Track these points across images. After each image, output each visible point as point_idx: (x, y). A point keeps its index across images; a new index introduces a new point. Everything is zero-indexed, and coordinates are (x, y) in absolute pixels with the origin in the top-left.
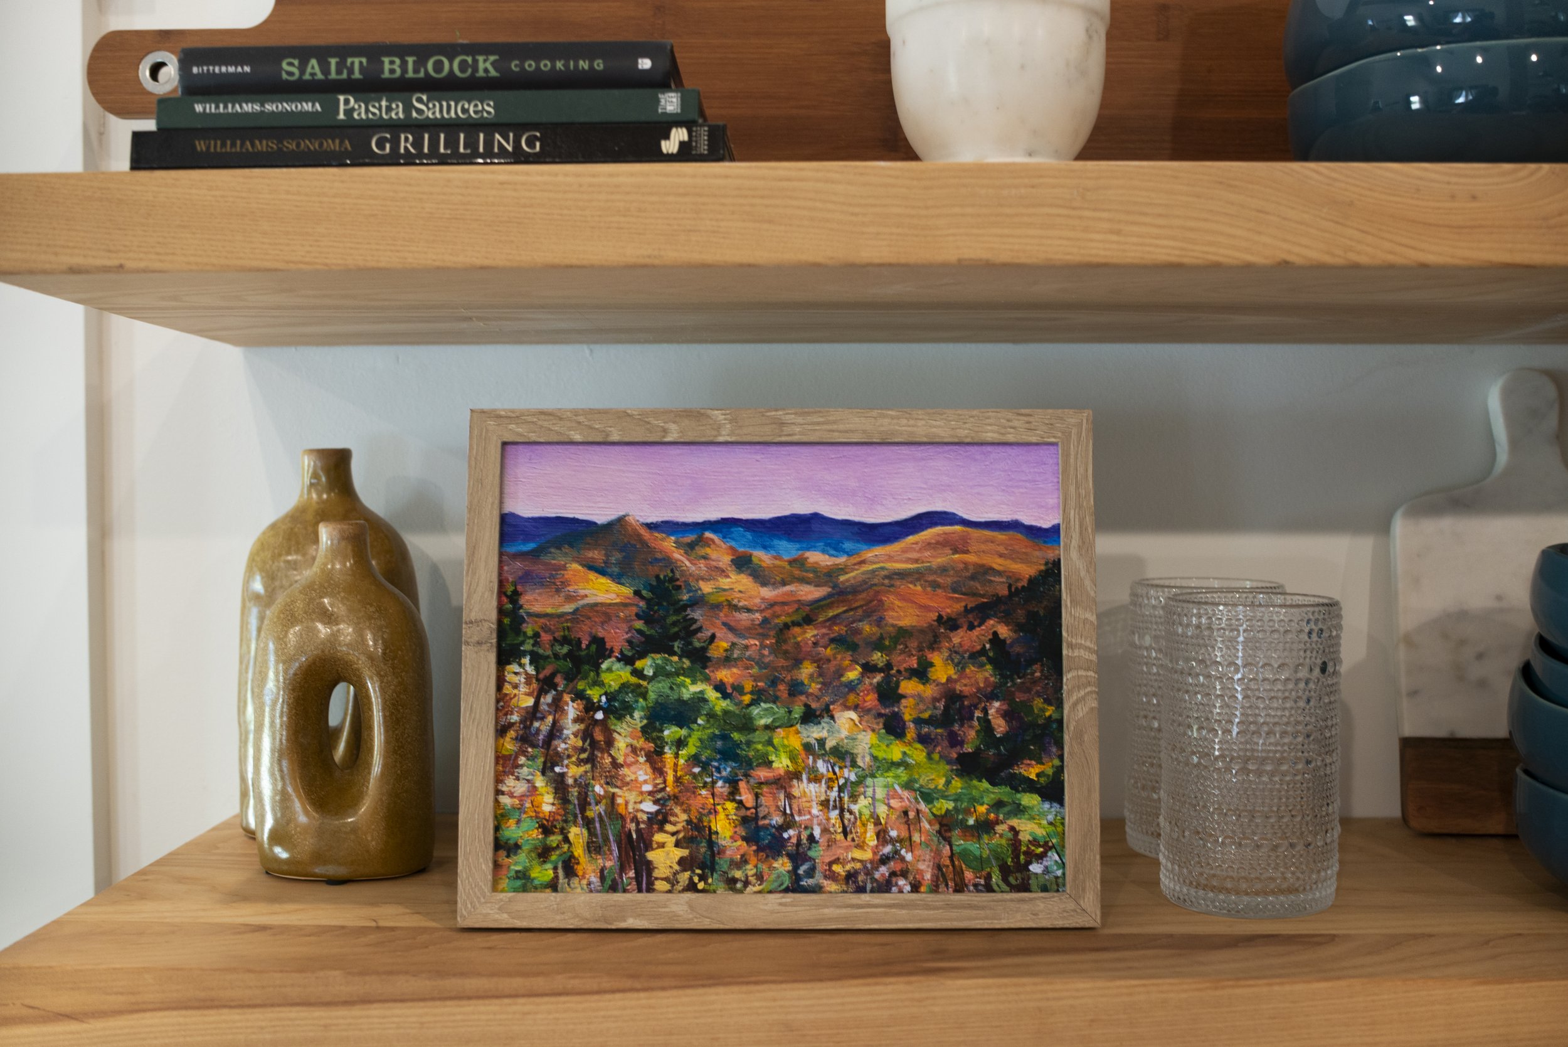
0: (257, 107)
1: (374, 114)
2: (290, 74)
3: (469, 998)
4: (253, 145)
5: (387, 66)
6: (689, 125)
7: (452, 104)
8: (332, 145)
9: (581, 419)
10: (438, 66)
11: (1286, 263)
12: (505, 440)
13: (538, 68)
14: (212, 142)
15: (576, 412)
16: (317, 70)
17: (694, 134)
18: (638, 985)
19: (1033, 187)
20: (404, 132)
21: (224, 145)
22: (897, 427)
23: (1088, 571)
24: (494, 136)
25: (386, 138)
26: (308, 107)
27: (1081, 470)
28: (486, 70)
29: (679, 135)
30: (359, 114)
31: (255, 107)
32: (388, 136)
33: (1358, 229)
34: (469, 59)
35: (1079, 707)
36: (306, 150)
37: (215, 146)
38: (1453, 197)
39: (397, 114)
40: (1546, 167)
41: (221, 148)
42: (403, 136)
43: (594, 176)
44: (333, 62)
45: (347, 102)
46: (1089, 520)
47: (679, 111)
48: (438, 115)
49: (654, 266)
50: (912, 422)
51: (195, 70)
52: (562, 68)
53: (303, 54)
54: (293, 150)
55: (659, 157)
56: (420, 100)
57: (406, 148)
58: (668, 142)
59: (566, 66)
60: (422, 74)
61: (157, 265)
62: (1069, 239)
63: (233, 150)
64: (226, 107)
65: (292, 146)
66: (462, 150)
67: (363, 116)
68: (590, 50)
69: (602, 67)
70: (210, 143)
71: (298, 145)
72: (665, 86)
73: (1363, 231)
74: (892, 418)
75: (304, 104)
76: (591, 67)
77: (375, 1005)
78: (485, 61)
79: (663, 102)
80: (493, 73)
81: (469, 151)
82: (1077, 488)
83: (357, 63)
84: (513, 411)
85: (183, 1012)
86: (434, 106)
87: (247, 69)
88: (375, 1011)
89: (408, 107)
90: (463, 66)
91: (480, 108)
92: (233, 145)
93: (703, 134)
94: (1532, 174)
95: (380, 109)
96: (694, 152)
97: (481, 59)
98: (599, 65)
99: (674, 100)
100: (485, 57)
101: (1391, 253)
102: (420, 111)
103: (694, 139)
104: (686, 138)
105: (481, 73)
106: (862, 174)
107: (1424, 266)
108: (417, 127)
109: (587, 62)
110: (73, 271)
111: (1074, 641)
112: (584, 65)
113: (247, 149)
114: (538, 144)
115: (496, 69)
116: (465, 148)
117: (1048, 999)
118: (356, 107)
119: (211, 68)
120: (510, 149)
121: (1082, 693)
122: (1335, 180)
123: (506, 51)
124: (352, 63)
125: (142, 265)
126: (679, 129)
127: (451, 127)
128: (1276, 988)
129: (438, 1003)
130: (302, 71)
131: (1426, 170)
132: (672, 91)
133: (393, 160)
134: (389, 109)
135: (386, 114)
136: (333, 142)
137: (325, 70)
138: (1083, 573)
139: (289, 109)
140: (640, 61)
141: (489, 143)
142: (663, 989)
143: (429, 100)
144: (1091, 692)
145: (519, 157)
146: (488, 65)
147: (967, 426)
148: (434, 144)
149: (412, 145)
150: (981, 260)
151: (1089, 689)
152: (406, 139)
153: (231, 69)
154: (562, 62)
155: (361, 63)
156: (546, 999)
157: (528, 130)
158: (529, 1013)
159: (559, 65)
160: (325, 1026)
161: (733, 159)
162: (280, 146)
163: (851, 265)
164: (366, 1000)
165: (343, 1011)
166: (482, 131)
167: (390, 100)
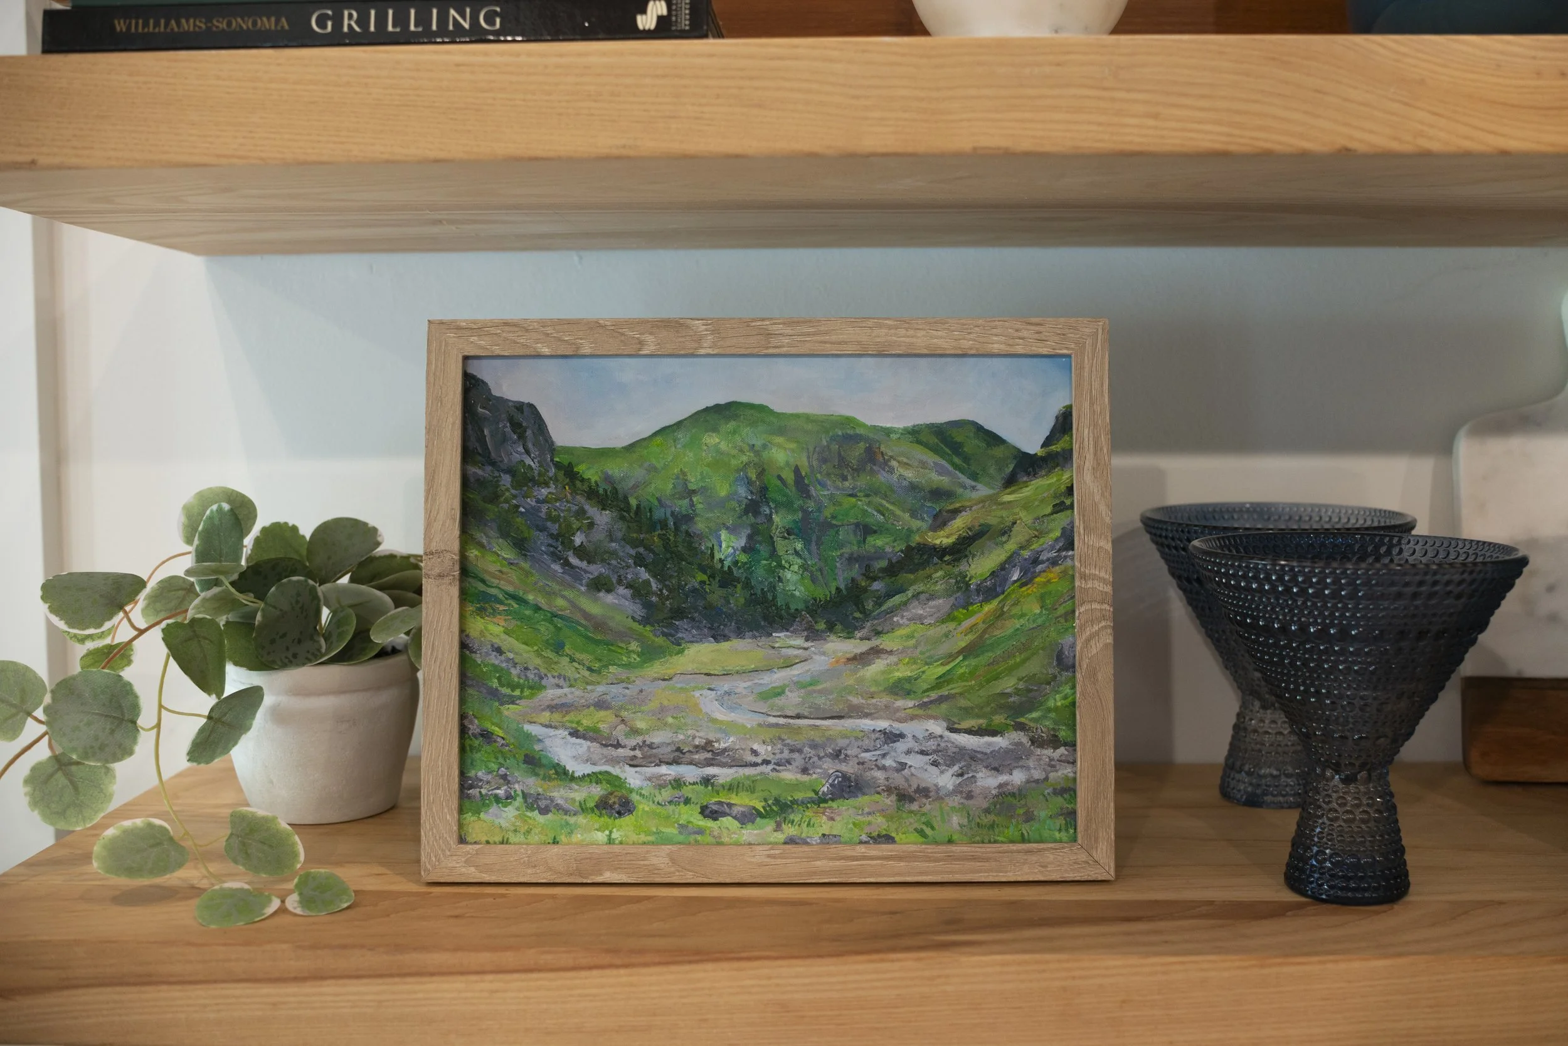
3: (432, 974)
4: (179, 24)
8: (267, 23)
9: (549, 330)
11: (1348, 150)
12: (466, 354)
14: (133, 22)
15: (543, 323)
17: (674, 7)
18: (618, 961)
19: (1058, 65)
20: (348, 8)
21: (146, 25)
22: (894, 338)
23: (1102, 495)
24: (448, 13)
25: (327, 14)
27: (1096, 385)
29: (657, 8)
32: (330, 12)
33: (1429, 111)
35: (1093, 644)
36: (238, 29)
37: (137, 26)
38: (1539, 74)
41: (143, 28)
42: (346, 13)
43: (561, 55)
46: (1104, 440)
49: (629, 158)
50: (911, 332)
54: (223, 30)
55: (634, 33)
57: (350, 26)
58: (644, 17)
61: (74, 161)
62: (1100, 124)
63: (157, 30)
65: (223, 25)
66: (412, 28)
70: (130, 23)
71: (229, 24)
73: (1435, 114)
74: (890, 327)
77: (329, 982)
81: (420, 29)
82: (1092, 404)
84: (474, 322)
88: (329, 988)
92: (157, 24)
93: (684, 7)
96: (674, 28)
101: (1466, 138)
103: (674, 13)
104: (665, 12)
106: (864, 51)
107: (1504, 153)
111: (1087, 572)
113: (172, 29)
114: (498, 20)
116: (416, 26)
117: (1074, 978)
120: (466, 26)
121: (1096, 628)
122: (1404, 55)
125: (57, 160)
126: (657, 2)
127: (401, 2)
128: (1330, 966)
129: (397, 980)
131: (1508, 43)
133: (337, 39)
136: (269, 19)
138: (1097, 498)
141: (443, 19)
142: (646, 965)
144: (1106, 627)
145: (478, 36)
147: (972, 336)
148: (381, 21)
149: (357, 22)
150: (999, 148)
151: (1103, 624)
152: (350, 16)
156: (516, 976)
157: (487, 5)
158: (497, 991)
160: (274, 1004)
161: (720, 35)
162: (209, 25)
163: (852, 156)
164: (318, 976)
165: (292, 989)
166: (434, 7)
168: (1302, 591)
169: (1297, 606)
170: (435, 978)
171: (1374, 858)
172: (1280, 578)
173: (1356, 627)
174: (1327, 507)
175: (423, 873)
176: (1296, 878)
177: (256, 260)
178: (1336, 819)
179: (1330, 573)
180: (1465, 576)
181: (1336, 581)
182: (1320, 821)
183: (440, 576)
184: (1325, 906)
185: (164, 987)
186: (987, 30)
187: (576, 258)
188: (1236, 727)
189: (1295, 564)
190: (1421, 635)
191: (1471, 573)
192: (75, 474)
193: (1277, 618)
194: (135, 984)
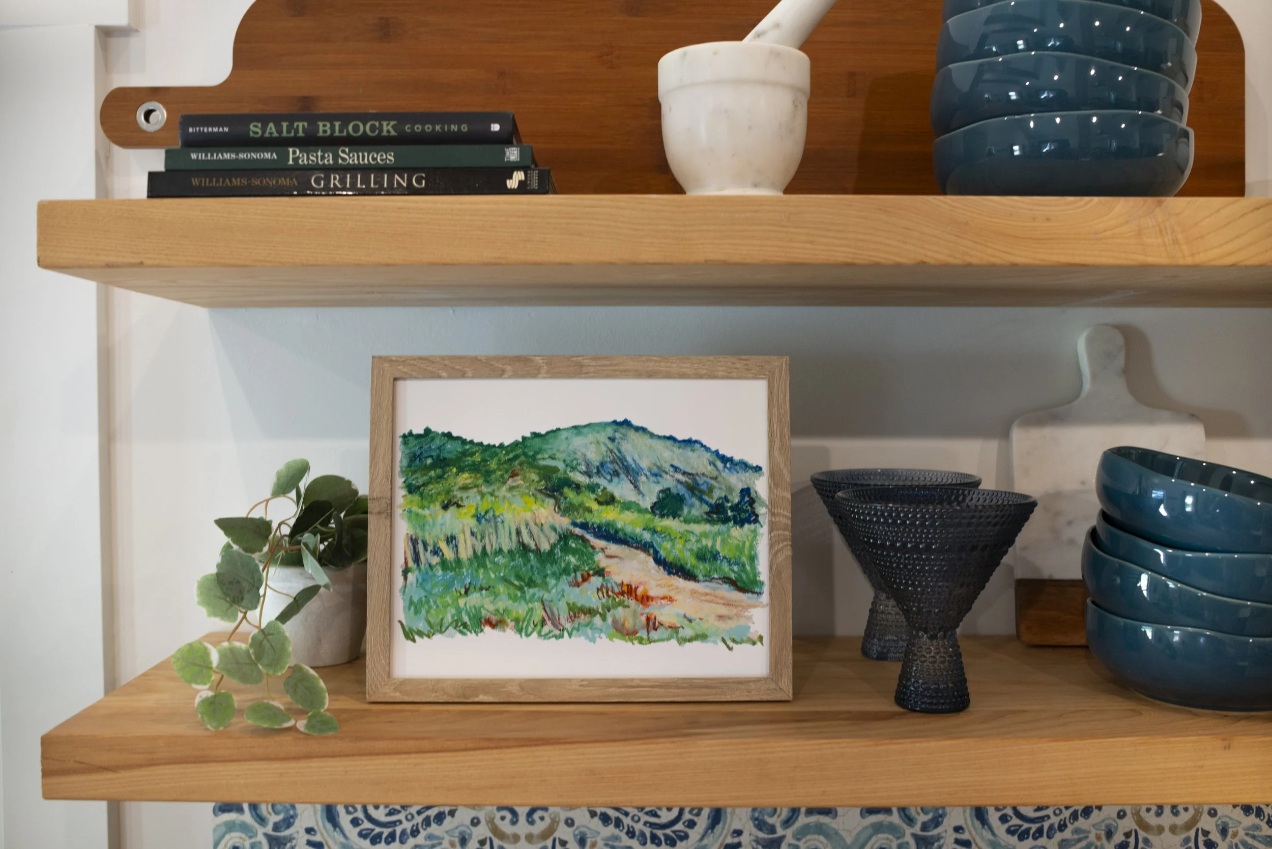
0: (233, 156)
1: (313, 161)
2: (256, 133)
3: (378, 754)
4: (231, 182)
5: (321, 128)
6: (525, 169)
7: (366, 154)
8: (284, 182)
9: (447, 362)
10: (356, 128)
11: (924, 262)
12: (395, 376)
13: (423, 130)
14: (203, 180)
15: (443, 358)
16: (274, 130)
17: (529, 175)
19: (755, 212)
20: (334, 173)
21: (211, 181)
22: (658, 368)
23: (785, 465)
24: (394, 176)
25: (321, 177)
26: (268, 156)
28: (388, 131)
29: (519, 176)
30: (303, 161)
31: (232, 155)
32: (323, 176)
33: (971, 241)
34: (377, 124)
35: (779, 555)
37: (206, 182)
38: (1034, 219)
39: (328, 161)
40: (1096, 199)
41: (209, 183)
42: (332, 176)
43: (462, 204)
44: (285, 125)
45: (294, 153)
46: (786, 431)
47: (519, 160)
48: (356, 162)
49: (501, 264)
50: (669, 364)
51: (191, 130)
52: (440, 130)
53: (264, 119)
54: (258, 185)
55: (505, 191)
56: (343, 152)
57: (334, 184)
58: (511, 181)
59: (442, 128)
60: (345, 134)
61: (167, 263)
62: (780, 247)
63: (218, 185)
64: (212, 155)
65: (258, 182)
66: (372, 185)
67: (306, 162)
68: (458, 118)
69: (466, 129)
70: (201, 180)
71: (261, 182)
72: (509, 143)
73: (975, 242)
74: (656, 362)
75: (266, 154)
76: (459, 129)
77: (316, 760)
78: (388, 125)
79: (508, 154)
80: (393, 133)
81: (377, 186)
82: (779, 409)
83: (301, 126)
84: (401, 357)
85: (184, 765)
86: (354, 156)
87: (226, 129)
88: (315, 764)
89: (336, 157)
90: (373, 128)
91: (384, 157)
92: (217, 181)
93: (535, 175)
94: (1086, 204)
95: (317, 157)
96: (528, 188)
97: (385, 123)
98: (465, 128)
99: (516, 152)
100: (387, 122)
101: (993, 256)
102: (344, 159)
103: (529, 179)
104: (523, 178)
105: (385, 133)
106: (641, 203)
107: (1015, 265)
108: (342, 170)
109: (456, 126)
110: (108, 266)
111: (775, 511)
112: (454, 128)
113: (227, 184)
114: (424, 182)
115: (395, 130)
116: (374, 184)
117: (766, 753)
118: (301, 156)
119: (202, 129)
120: (405, 185)
121: (781, 546)
122: (955, 207)
123: (401, 118)
124: (298, 126)
125: (156, 262)
126: (519, 172)
127: (365, 170)
128: (918, 745)
129: (357, 758)
130: (264, 131)
131: (1018, 201)
132: (514, 146)
133: (326, 192)
134: (323, 158)
135: (321, 160)
136: (285, 180)
137: (280, 131)
138: (782, 466)
139: (255, 157)
140: (492, 125)
141: (391, 181)
143: (350, 152)
144: (787, 545)
145: (412, 191)
146: (390, 128)
147: (705, 367)
148: (354, 181)
149: (339, 182)
150: (720, 260)
151: (785, 543)
152: (335, 178)
153: (215, 130)
154: (440, 126)
155: (303, 126)
156: (430, 755)
157: (417, 172)
158: (418, 765)
159: (438, 128)
161: (555, 192)
162: (249, 182)
163: (634, 264)
164: (308, 757)
165: (292, 764)
166: (386, 173)
167: (324, 152)
168: (904, 523)
169: (900, 532)
170: (381, 757)
171: (948, 685)
172: (890, 515)
173: (936, 543)
174: (929, 471)
175: (367, 696)
176: (902, 698)
177: (243, 311)
178: (925, 661)
179: (919, 511)
180: (998, 513)
181: (923, 516)
182: (916, 663)
183: (379, 513)
184: (918, 714)
185: (214, 764)
186: (714, 191)
187: (451, 312)
188: (871, 611)
189: (899, 506)
190: (974, 548)
191: (1002, 511)
192: (120, 449)
193: (888, 538)
194: (195, 762)
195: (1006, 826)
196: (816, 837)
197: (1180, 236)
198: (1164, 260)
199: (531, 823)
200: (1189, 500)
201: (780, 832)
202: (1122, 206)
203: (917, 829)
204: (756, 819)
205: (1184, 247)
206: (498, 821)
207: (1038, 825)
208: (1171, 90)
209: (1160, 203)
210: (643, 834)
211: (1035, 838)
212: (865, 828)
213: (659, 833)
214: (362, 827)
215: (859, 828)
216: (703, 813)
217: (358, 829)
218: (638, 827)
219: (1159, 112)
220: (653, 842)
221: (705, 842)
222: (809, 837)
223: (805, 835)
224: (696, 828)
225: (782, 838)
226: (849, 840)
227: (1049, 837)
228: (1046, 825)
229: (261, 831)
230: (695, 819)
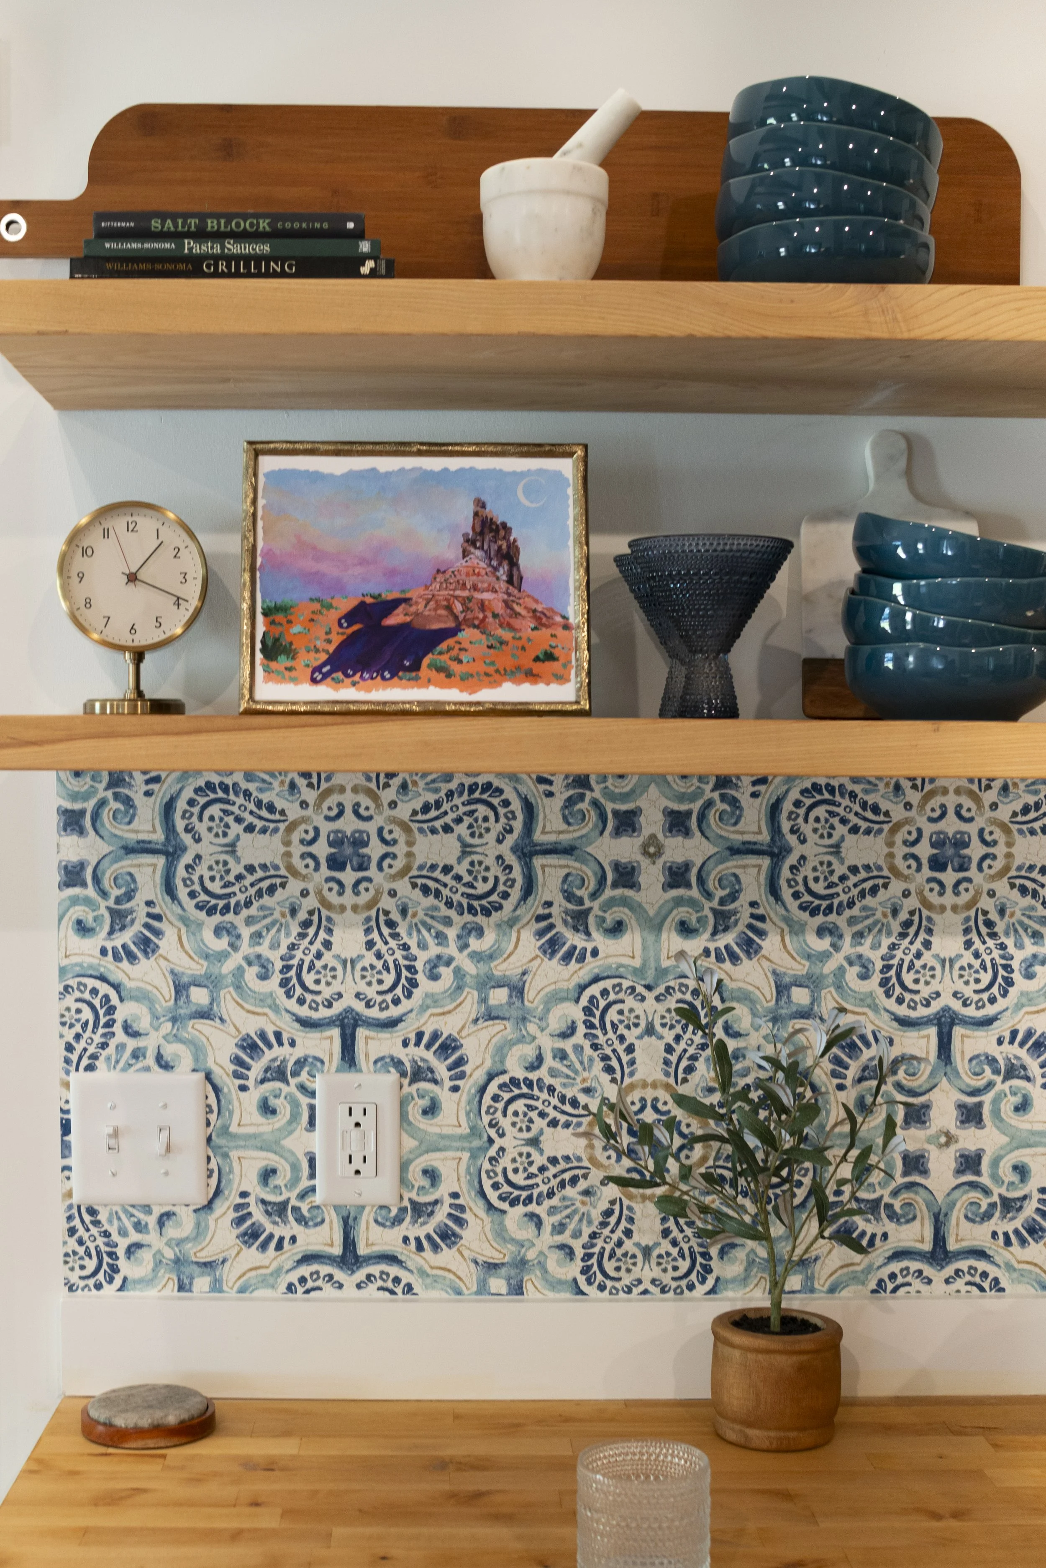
0: (140, 246)
1: (204, 250)
2: (157, 227)
4: (138, 266)
5: (209, 225)
6: (376, 259)
7: (247, 246)
8: (182, 267)
10: (238, 225)
11: (692, 335)
13: (292, 227)
14: (115, 264)
16: (171, 225)
17: (378, 264)
20: (221, 260)
21: (122, 266)
24: (270, 263)
26: (167, 246)
28: (264, 227)
29: (370, 264)
30: (196, 250)
31: (138, 245)
32: (212, 262)
33: (729, 317)
34: (255, 221)
36: (167, 269)
37: (117, 266)
38: (781, 301)
39: (217, 250)
40: (831, 285)
41: (120, 267)
42: (220, 263)
43: (326, 285)
44: (180, 221)
45: (189, 243)
47: (370, 251)
48: (239, 252)
49: (357, 334)
51: (103, 224)
52: (306, 227)
53: (163, 216)
54: (161, 269)
55: (359, 275)
56: (229, 243)
57: (222, 269)
58: (364, 267)
59: (308, 225)
60: (229, 229)
61: (87, 331)
62: (577, 322)
63: (128, 269)
64: (121, 245)
65: (160, 267)
66: (252, 271)
67: (198, 251)
68: (320, 217)
70: (113, 265)
71: (162, 266)
72: (362, 238)
73: (732, 319)
75: (165, 244)
76: (321, 226)
78: (263, 222)
79: (361, 246)
80: (268, 229)
81: (257, 271)
86: (237, 246)
87: (132, 224)
88: (203, 737)
89: (223, 247)
90: (251, 225)
91: (263, 248)
92: (127, 266)
93: (383, 263)
94: (822, 289)
95: (207, 248)
96: (378, 273)
97: (261, 221)
98: (326, 226)
99: (367, 245)
100: (263, 220)
101: (749, 331)
102: (229, 249)
103: (378, 266)
104: (374, 266)
105: (261, 229)
106: (467, 286)
107: (765, 338)
108: (229, 258)
109: (319, 224)
110: (38, 333)
112: (317, 225)
113: (134, 268)
114: (294, 268)
115: (269, 227)
116: (254, 269)
118: (194, 246)
119: (112, 223)
120: (279, 270)
122: (717, 291)
123: (275, 218)
124: (191, 222)
125: (78, 330)
126: (370, 261)
127: (247, 259)
129: (237, 732)
130: (163, 227)
131: (766, 286)
132: (365, 240)
133: (216, 275)
134: (212, 248)
135: (211, 250)
136: (182, 265)
137: (176, 226)
139: (157, 246)
140: (347, 224)
141: (267, 266)
143: (234, 243)
145: (284, 275)
146: (265, 225)
148: (237, 267)
149: (225, 267)
150: (530, 332)
152: (222, 264)
153: (123, 224)
154: (305, 224)
155: (195, 222)
157: (289, 260)
161: (400, 277)
162: (153, 267)
163: (461, 335)
164: (198, 732)
166: (263, 260)
167: (213, 243)
170: (257, 732)
185: (121, 739)
186: (526, 276)
191: (763, 552)
195: (798, 902)
196: (621, 909)
197: (899, 316)
198: (886, 335)
199: (357, 894)
200: (920, 546)
201: (588, 904)
202: (852, 290)
203: (715, 904)
204: (566, 891)
205: (902, 324)
206: (325, 892)
207: (828, 902)
208: (913, 205)
209: (883, 289)
210: (460, 905)
211: (825, 915)
212: (666, 902)
213: (476, 903)
214: (199, 899)
215: (661, 902)
216: (516, 884)
217: (195, 901)
218: (456, 898)
219: (902, 222)
220: (469, 912)
221: (518, 912)
222: (614, 909)
223: (610, 907)
224: (510, 899)
225: (590, 909)
226: (651, 913)
227: (838, 914)
228: (836, 902)
229: (103, 904)
230: (509, 890)
